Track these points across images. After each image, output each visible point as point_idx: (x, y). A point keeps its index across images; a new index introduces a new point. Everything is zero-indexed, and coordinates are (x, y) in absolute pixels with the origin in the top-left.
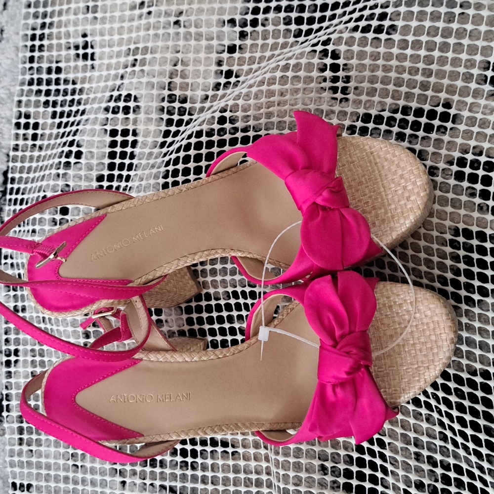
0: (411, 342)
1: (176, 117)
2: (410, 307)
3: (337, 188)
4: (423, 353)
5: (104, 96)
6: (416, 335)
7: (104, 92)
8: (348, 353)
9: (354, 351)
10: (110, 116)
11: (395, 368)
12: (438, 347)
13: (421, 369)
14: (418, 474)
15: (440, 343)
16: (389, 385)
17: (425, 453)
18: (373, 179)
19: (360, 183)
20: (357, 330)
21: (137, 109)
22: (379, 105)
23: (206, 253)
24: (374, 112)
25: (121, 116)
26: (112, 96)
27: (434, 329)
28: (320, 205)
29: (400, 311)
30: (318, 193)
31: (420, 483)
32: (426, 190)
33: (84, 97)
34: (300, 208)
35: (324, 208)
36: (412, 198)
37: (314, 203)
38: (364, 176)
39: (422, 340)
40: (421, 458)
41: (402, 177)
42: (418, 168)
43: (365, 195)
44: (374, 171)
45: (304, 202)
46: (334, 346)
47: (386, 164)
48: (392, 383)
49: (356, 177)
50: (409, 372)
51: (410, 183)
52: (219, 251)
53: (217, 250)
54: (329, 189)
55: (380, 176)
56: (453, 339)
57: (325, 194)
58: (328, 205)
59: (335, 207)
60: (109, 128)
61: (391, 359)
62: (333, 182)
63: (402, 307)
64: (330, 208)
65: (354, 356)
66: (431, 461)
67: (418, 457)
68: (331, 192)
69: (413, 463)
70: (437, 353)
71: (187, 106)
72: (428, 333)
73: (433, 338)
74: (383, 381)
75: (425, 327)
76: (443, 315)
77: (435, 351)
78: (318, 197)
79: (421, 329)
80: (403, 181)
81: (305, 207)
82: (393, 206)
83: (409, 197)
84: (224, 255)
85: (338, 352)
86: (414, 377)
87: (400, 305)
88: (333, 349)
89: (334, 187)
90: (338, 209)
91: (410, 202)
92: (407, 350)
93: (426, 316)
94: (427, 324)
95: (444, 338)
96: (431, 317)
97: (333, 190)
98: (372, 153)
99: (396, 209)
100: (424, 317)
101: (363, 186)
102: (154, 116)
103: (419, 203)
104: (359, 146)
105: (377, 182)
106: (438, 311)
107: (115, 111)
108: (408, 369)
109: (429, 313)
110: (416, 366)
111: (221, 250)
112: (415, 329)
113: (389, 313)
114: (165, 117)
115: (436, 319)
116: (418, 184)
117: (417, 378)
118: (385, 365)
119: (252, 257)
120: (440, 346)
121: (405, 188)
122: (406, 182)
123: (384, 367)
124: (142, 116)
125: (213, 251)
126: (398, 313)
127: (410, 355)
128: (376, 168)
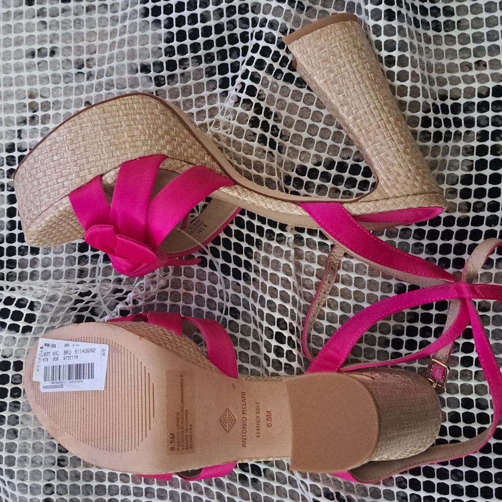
22: (314, 158)
24: (309, 165)
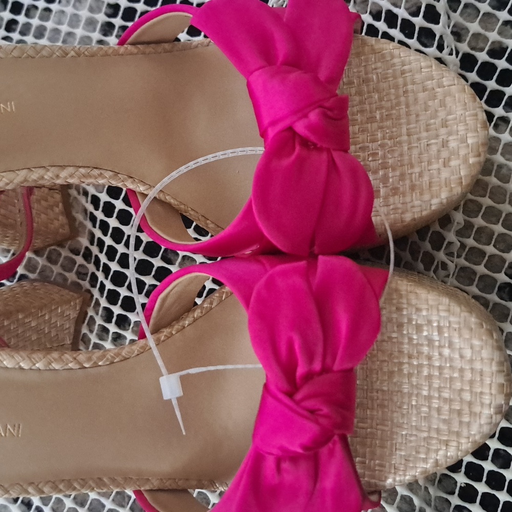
0: (425, 393)
2: (436, 333)
3: (336, 112)
4: (443, 417)
6: (436, 383)
8: (312, 411)
9: (325, 410)
11: (386, 428)
12: (472, 413)
13: (434, 442)
15: (477, 409)
16: (373, 453)
18: (394, 117)
19: (372, 119)
20: (336, 367)
23: (82, 170)
27: (471, 382)
28: (300, 136)
29: (415, 337)
30: (301, 112)
32: (479, 155)
34: (263, 134)
35: (305, 142)
36: (453, 163)
37: (290, 129)
38: (380, 108)
39: (446, 395)
41: (444, 124)
42: (476, 115)
43: (373, 141)
44: (398, 104)
45: (273, 123)
46: (290, 395)
47: (421, 95)
48: (378, 451)
49: (367, 107)
50: (411, 441)
51: (455, 137)
52: (108, 174)
53: (102, 171)
54: (321, 109)
55: (408, 114)
56: (501, 406)
57: (313, 116)
58: (313, 138)
59: (324, 146)
61: (383, 412)
62: (332, 100)
63: (422, 331)
64: (315, 145)
65: (322, 420)
68: (325, 115)
70: (469, 424)
72: (458, 385)
73: (467, 396)
74: (364, 445)
75: (456, 375)
76: (494, 363)
77: (466, 419)
78: (300, 119)
79: (447, 376)
80: (443, 131)
81: (271, 133)
82: (417, 170)
83: (449, 159)
84: (114, 183)
85: (295, 407)
86: (418, 452)
87: (419, 328)
88: (286, 400)
89: (330, 109)
90: (328, 151)
91: (447, 169)
92: (414, 403)
93: (462, 357)
94: (461, 370)
95: (488, 402)
96: (471, 361)
97: (329, 113)
98: (403, 73)
99: (421, 175)
100: (457, 356)
101: (375, 125)
103: (462, 174)
104: (383, 56)
105: (400, 124)
106: (486, 353)
108: (411, 435)
109: (468, 353)
110: (425, 435)
111: (111, 173)
112: (437, 373)
113: (394, 335)
115: (478, 366)
116: (470, 141)
117: (423, 456)
118: (372, 419)
119: (163, 199)
120: (475, 414)
121: (445, 144)
122: (450, 134)
123: (369, 421)
125: (96, 172)
126: (411, 339)
127: (419, 413)
128: (403, 99)
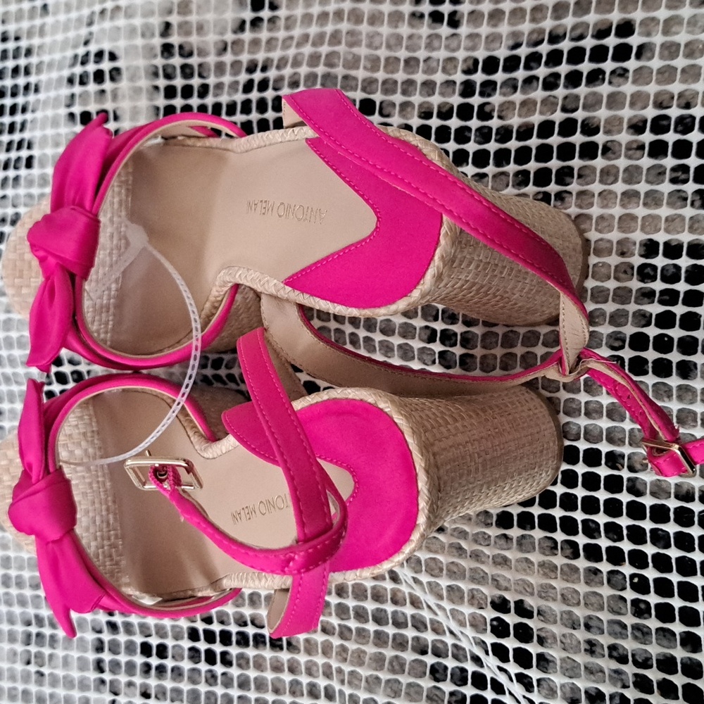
1: (179, 82)
5: (64, 58)
7: (63, 49)
10: (77, 89)
14: (592, 676)
17: (605, 640)
21: (115, 74)
24: (502, 53)
25: (92, 87)
26: (76, 56)
31: (597, 694)
33: (34, 60)
40: (598, 650)
60: (77, 110)
66: (615, 654)
67: (592, 648)
69: (581, 659)
71: (194, 61)
102: (144, 83)
107: (83, 81)
114: (162, 83)
124: (124, 84)
